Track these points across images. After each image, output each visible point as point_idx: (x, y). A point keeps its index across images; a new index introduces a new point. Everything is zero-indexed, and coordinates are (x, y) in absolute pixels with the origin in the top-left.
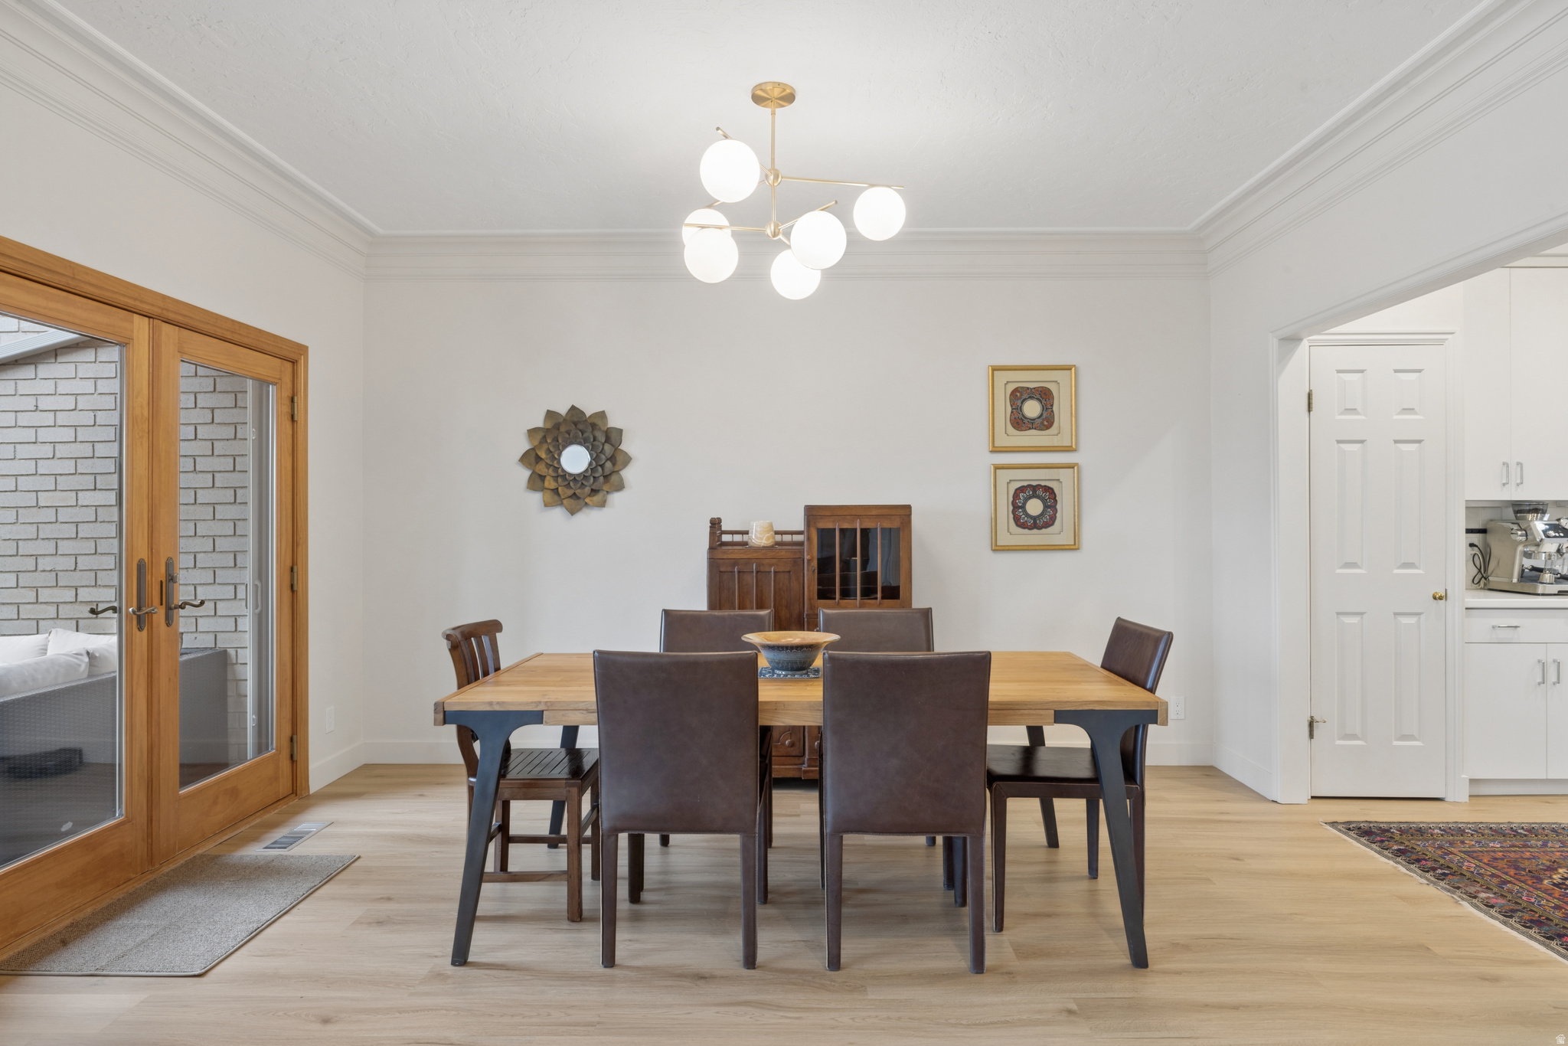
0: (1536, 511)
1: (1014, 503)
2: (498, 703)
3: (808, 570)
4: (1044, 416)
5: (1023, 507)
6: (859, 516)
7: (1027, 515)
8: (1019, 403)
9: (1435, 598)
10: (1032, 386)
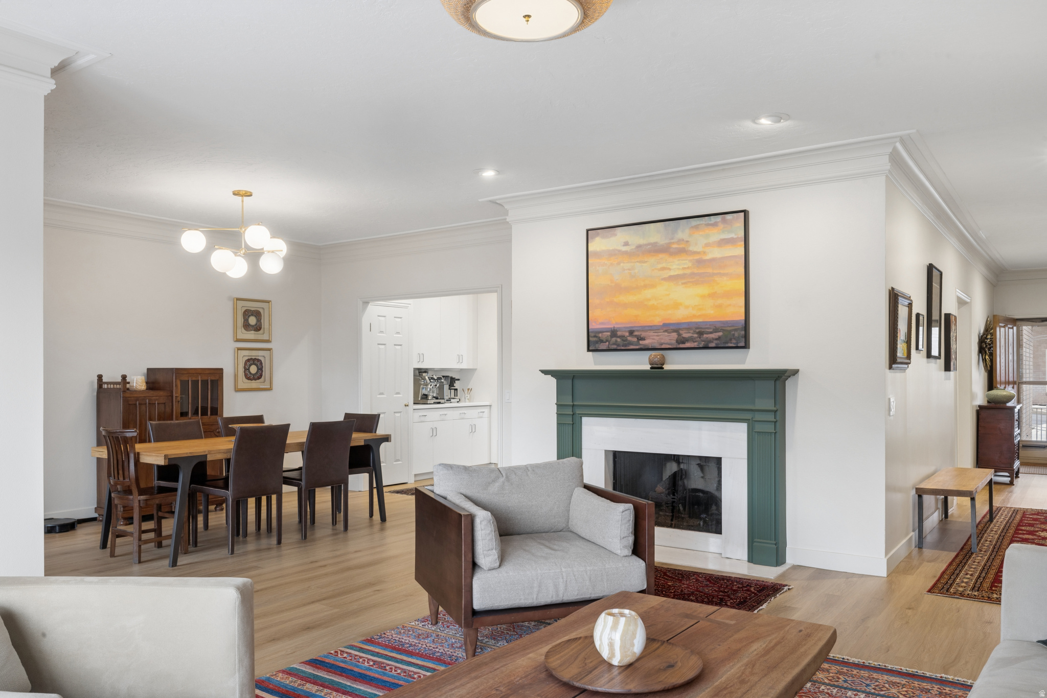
0: (425, 372)
1: (245, 367)
2: (190, 453)
3: (176, 402)
4: (258, 324)
5: (249, 369)
6: (200, 374)
7: (250, 373)
8: (247, 317)
9: (405, 406)
10: (253, 309)
